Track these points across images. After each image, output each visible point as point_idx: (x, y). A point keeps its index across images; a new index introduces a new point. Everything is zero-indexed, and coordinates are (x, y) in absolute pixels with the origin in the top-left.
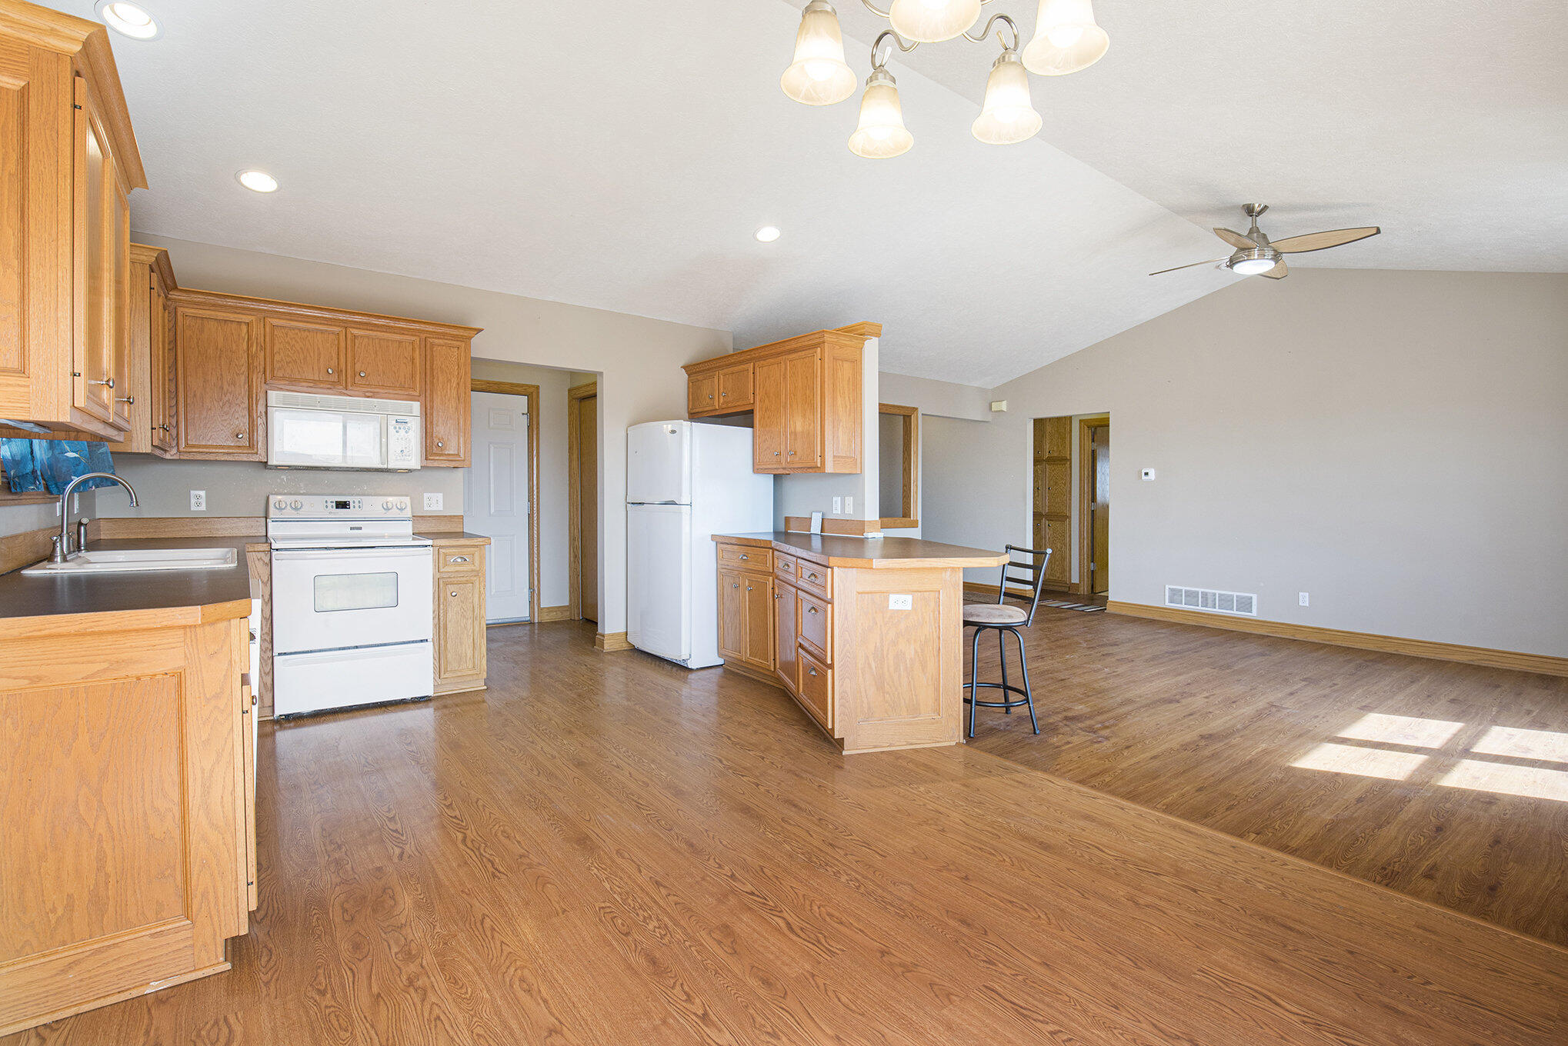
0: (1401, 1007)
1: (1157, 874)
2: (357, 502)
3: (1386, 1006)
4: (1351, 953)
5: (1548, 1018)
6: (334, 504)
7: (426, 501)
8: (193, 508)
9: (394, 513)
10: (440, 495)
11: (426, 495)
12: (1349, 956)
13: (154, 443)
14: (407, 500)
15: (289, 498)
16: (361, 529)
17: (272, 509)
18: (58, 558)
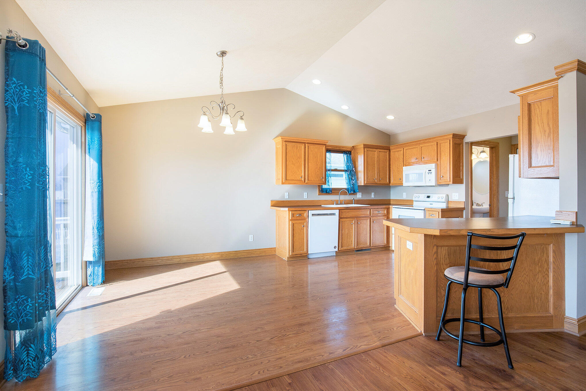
0: (186, 346)
1: (272, 338)
2: (432, 196)
3: (189, 343)
4: (207, 352)
5: (154, 369)
7: (453, 196)
9: (440, 200)
10: (457, 194)
11: (453, 194)
12: (207, 351)
13: (365, 183)
14: (444, 196)
15: (417, 195)
16: (432, 204)
17: (414, 198)
18: (335, 204)
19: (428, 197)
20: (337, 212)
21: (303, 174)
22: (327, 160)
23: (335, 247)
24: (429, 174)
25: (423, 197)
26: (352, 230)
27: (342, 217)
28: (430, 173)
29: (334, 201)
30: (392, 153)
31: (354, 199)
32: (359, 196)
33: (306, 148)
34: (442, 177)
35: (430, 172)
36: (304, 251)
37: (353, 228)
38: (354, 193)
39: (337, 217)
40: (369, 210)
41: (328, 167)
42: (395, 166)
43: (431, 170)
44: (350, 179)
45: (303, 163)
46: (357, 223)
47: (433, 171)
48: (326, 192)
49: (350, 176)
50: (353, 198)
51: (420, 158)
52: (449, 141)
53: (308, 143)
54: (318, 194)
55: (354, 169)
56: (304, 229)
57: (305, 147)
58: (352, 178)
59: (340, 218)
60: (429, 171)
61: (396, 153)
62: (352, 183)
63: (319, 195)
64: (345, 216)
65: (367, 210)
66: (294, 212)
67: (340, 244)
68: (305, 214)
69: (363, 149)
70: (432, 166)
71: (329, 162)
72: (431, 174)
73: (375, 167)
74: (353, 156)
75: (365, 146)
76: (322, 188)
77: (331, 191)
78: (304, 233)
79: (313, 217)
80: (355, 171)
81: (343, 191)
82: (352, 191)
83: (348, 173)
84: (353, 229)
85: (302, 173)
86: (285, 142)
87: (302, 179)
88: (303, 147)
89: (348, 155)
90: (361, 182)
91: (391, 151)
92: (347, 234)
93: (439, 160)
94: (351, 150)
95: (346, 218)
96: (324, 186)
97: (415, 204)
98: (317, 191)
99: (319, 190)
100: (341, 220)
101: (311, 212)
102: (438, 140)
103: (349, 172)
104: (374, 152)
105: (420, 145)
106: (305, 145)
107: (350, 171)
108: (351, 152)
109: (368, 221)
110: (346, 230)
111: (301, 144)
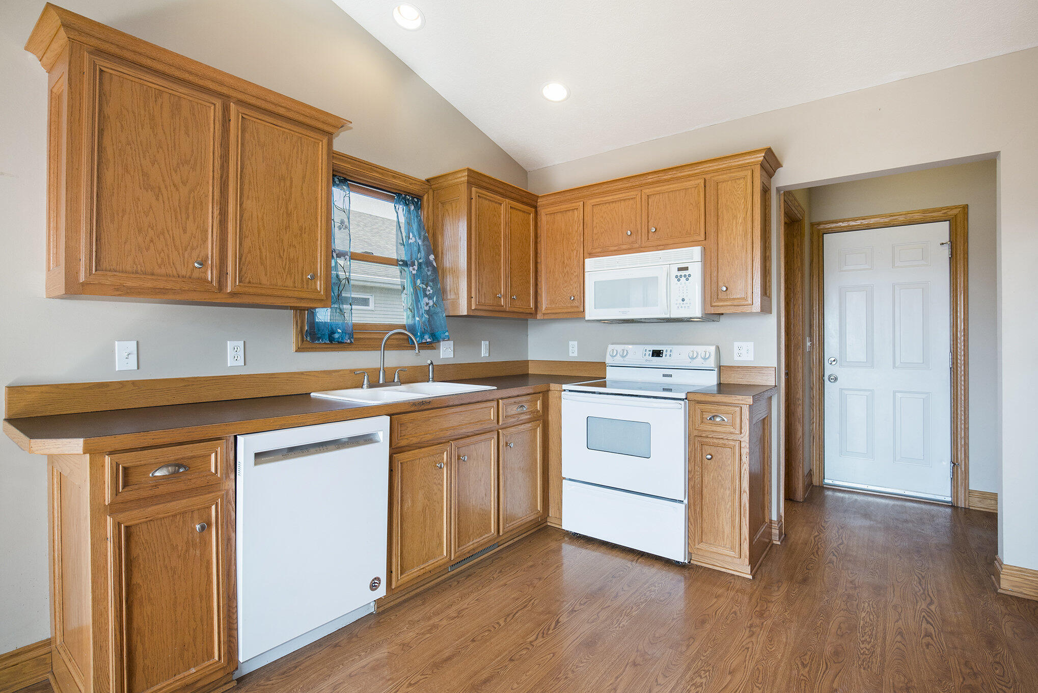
2: (669, 351)
6: (651, 353)
7: (736, 351)
8: (571, 355)
9: (698, 363)
10: (751, 345)
11: (736, 344)
13: (473, 308)
14: (712, 349)
15: (619, 348)
16: (671, 376)
17: (608, 356)
18: (365, 386)
19: (657, 353)
20: (380, 427)
21: (211, 249)
22: (337, 216)
23: (374, 586)
24: (679, 280)
25: (639, 353)
26: (442, 491)
27: (404, 443)
28: (685, 276)
29: (363, 372)
30: (544, 219)
31: (432, 363)
32: (446, 352)
33: (233, 124)
34: (724, 289)
35: (683, 273)
36: (211, 656)
37: (442, 481)
38: (432, 341)
39: (381, 451)
40: (494, 404)
41: (339, 244)
42: (556, 259)
43: (686, 269)
44: (420, 294)
45: (210, 190)
46: (459, 459)
47: (696, 270)
48: (331, 339)
49: (419, 282)
50: (429, 362)
51: (645, 231)
52: (749, 173)
53: (240, 102)
54: (294, 348)
55: (432, 257)
56: (206, 543)
57: (226, 121)
58: (424, 290)
59: (395, 450)
60: (680, 269)
61: (559, 217)
62: (427, 308)
63: (299, 350)
64: (415, 440)
65: (489, 404)
66: (127, 459)
67: (394, 560)
68: (213, 455)
69: (464, 188)
70: (692, 255)
71: (342, 222)
72: (687, 279)
73: (500, 255)
74: (428, 212)
75: (471, 180)
76: (313, 324)
77: (351, 336)
78: (209, 563)
79: (259, 467)
80: (435, 264)
81: (397, 336)
82: (426, 337)
83: (414, 272)
84: (442, 485)
85: (205, 240)
86: (91, 53)
87: (206, 272)
88: (213, 112)
89: (410, 209)
90: (455, 303)
91: (543, 212)
92: (424, 510)
93: (712, 236)
94: (420, 193)
95: (419, 446)
96: (323, 315)
97: (611, 374)
98: (291, 337)
99: (301, 331)
100: (398, 457)
101: (248, 445)
102: (707, 173)
103: (416, 267)
104: (497, 205)
105: (645, 191)
106: (226, 109)
107: (420, 264)
108: (420, 198)
109: (493, 443)
110: (420, 496)
111: (206, 97)
